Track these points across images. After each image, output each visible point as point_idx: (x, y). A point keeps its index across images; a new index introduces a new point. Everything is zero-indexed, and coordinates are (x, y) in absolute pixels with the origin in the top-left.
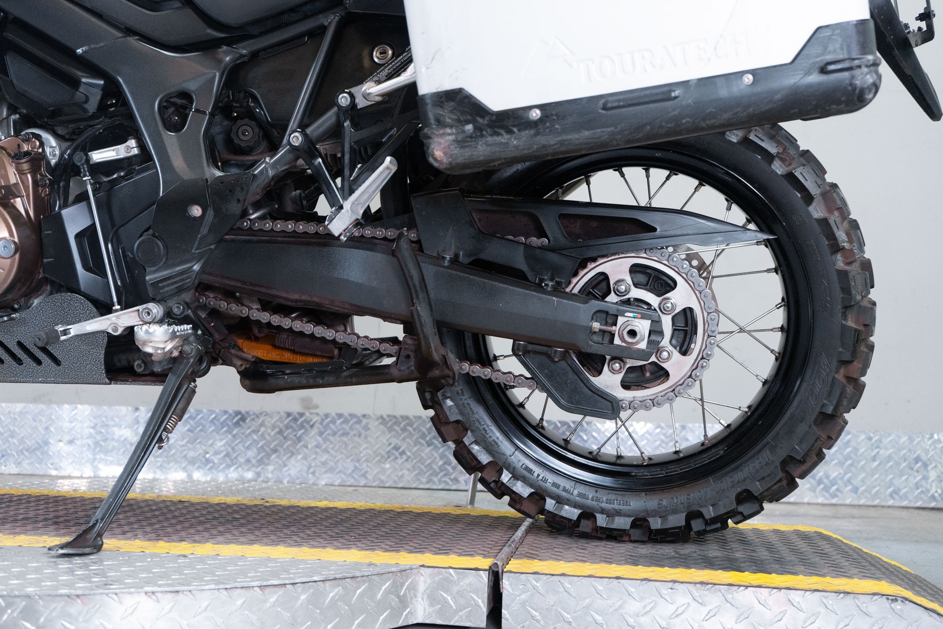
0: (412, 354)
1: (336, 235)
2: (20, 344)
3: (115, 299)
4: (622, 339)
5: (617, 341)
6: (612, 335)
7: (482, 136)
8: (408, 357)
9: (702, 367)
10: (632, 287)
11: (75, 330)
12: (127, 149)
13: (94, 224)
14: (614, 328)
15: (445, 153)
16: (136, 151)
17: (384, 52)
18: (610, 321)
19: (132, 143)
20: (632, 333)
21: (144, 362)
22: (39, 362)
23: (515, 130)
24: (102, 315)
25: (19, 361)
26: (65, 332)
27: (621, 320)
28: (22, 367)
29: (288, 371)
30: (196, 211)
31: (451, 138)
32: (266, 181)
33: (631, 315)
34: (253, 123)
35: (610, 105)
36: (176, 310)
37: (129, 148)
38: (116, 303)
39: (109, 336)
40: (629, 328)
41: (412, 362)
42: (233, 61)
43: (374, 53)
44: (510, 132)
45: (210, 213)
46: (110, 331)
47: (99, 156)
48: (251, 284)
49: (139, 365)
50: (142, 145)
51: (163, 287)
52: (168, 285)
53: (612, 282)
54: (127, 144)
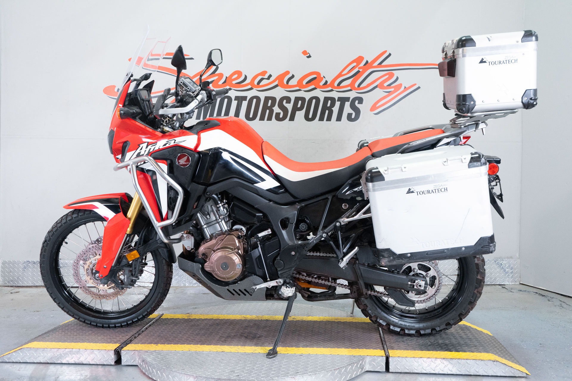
0: (356, 291)
1: (342, 267)
2: (240, 290)
3: (268, 277)
4: (417, 287)
5: (415, 287)
6: (414, 286)
7: (395, 260)
8: (355, 292)
9: (438, 292)
10: (418, 270)
11: (258, 287)
12: (268, 232)
13: (260, 255)
14: (414, 284)
15: (385, 263)
16: (270, 233)
17: (346, 206)
18: (413, 281)
19: (269, 230)
20: (420, 286)
21: (277, 295)
22: (245, 295)
23: (404, 259)
24: (265, 282)
25: (239, 295)
26: (256, 288)
27: (416, 282)
28: (240, 296)
29: (319, 296)
30: (293, 253)
31: (387, 260)
32: (314, 244)
33: (419, 280)
34: (306, 224)
35: (428, 254)
36: (287, 281)
37: (269, 232)
38: (268, 278)
39: (267, 288)
40: (419, 284)
41: (356, 293)
42: (300, 207)
43: (343, 207)
44: (403, 259)
45: (298, 254)
46: (268, 287)
47: (261, 235)
48: (306, 270)
49: (276, 296)
50: (273, 230)
51: (284, 275)
52: (286, 274)
53: (412, 269)
54: (268, 230)
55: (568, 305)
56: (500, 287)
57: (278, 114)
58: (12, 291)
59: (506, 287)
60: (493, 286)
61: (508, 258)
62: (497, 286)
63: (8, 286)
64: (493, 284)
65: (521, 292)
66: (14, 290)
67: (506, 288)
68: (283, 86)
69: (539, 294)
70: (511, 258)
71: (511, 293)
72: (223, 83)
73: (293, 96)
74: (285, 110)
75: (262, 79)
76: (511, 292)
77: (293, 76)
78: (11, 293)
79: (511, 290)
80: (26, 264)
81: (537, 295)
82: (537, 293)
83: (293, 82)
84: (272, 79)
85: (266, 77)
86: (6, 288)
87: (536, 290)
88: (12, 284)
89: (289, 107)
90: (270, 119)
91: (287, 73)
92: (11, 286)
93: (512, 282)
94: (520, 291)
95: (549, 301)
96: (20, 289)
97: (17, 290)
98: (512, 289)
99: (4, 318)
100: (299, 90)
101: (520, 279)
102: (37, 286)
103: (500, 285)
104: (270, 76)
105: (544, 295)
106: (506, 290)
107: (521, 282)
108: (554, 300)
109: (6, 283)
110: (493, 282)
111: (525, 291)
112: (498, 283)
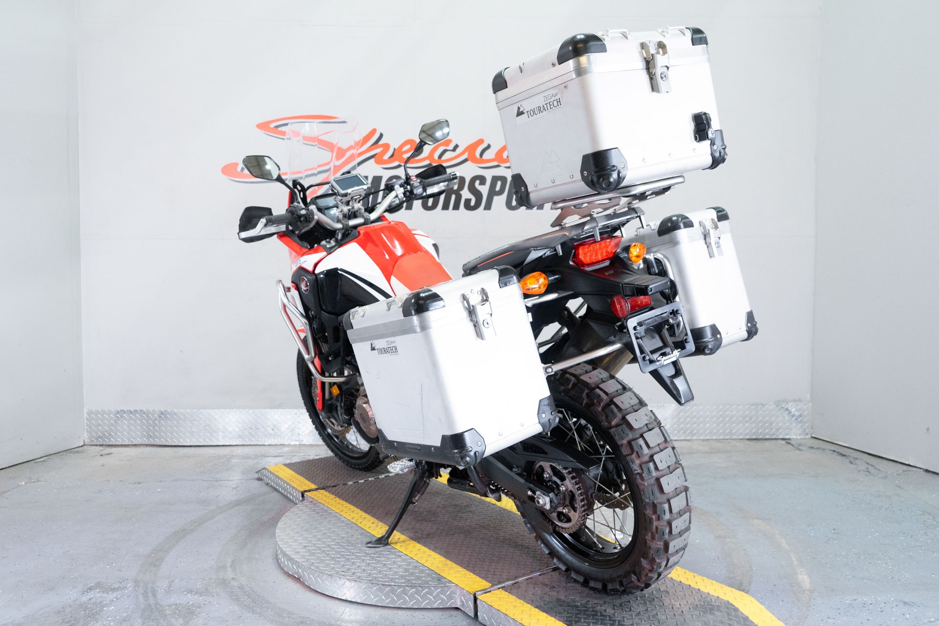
55: (877, 469)
56: (783, 442)
57: (468, 201)
58: (102, 453)
59: (792, 442)
60: (774, 441)
61: (795, 401)
62: (780, 441)
63: (96, 445)
64: (773, 437)
65: (813, 451)
66: (105, 451)
67: (792, 445)
68: (475, 161)
69: (838, 453)
70: (800, 400)
71: (798, 452)
72: (390, 157)
73: (489, 175)
74: (478, 195)
75: (445, 151)
76: (799, 449)
77: (489, 147)
78: (101, 455)
79: (798, 447)
80: (121, 414)
81: (835, 455)
82: (834, 451)
83: (489, 155)
84: (459, 151)
85: (451, 147)
86: (93, 447)
87: (833, 447)
88: (101, 442)
89: (484, 190)
90: (456, 207)
91: (481, 141)
92: (100, 445)
93: (800, 435)
94: (812, 448)
95: (851, 463)
96: (113, 450)
97: (109, 450)
98: (800, 445)
99: (94, 493)
100: (498, 166)
101: (811, 430)
102: (135, 445)
103: (783, 439)
104: (456, 147)
105: (844, 453)
106: (792, 447)
107: (813, 436)
108: (857, 461)
109: (93, 441)
110: (773, 435)
111: (819, 448)
112: (781, 437)
